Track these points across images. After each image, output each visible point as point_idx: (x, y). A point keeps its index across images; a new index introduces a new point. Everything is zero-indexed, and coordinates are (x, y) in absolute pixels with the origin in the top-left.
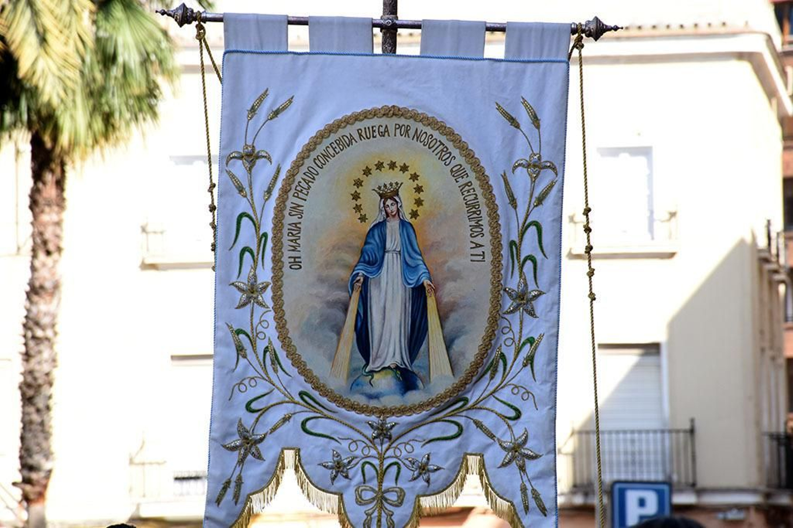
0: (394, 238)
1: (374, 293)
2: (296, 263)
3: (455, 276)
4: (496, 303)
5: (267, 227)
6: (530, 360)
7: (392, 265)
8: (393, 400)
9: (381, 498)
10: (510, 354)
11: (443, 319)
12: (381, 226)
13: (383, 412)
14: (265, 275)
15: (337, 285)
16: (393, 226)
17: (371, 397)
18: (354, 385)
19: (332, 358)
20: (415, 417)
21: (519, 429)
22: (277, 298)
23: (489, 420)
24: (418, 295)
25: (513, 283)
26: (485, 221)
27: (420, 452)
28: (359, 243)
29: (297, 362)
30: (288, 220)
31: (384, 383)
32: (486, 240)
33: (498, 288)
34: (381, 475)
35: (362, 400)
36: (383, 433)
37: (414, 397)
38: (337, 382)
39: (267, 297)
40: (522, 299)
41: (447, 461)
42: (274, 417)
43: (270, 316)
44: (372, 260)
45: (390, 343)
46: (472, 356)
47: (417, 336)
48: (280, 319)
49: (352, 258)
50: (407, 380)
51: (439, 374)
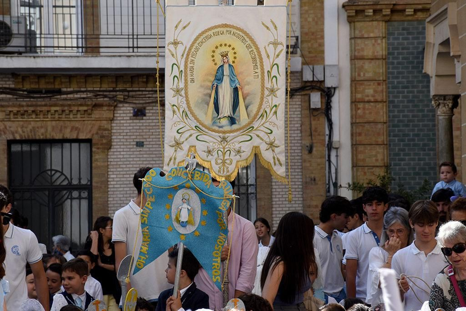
0: (226, 71)
1: (220, 90)
2: (193, 81)
3: (248, 84)
4: (263, 94)
5: (182, 68)
6: (275, 113)
7: (226, 80)
8: (227, 128)
9: (224, 162)
10: (268, 111)
11: (244, 99)
12: (222, 66)
13: (224, 132)
14: (182, 85)
15: (207, 88)
16: (226, 67)
17: (220, 127)
18: (214, 123)
19: (206, 114)
20: (236, 134)
21: (272, 137)
22: (186, 93)
23: (261, 134)
24: (236, 90)
25: (269, 86)
26: (258, 64)
27: (237, 146)
28: (215, 73)
29: (194, 115)
30: (189, 65)
31: (225, 122)
32: (259, 70)
33: (263, 87)
34: (224, 154)
35: (217, 128)
36: (224, 139)
37: (235, 127)
38: (208, 122)
39: (183, 93)
40: (272, 91)
41: (247, 149)
42: (187, 135)
43: (184, 100)
44: (219, 79)
45: (226, 108)
46: (254, 112)
47: (235, 105)
48: (187, 100)
49: (212, 78)
50: (232, 121)
51: (243, 118)
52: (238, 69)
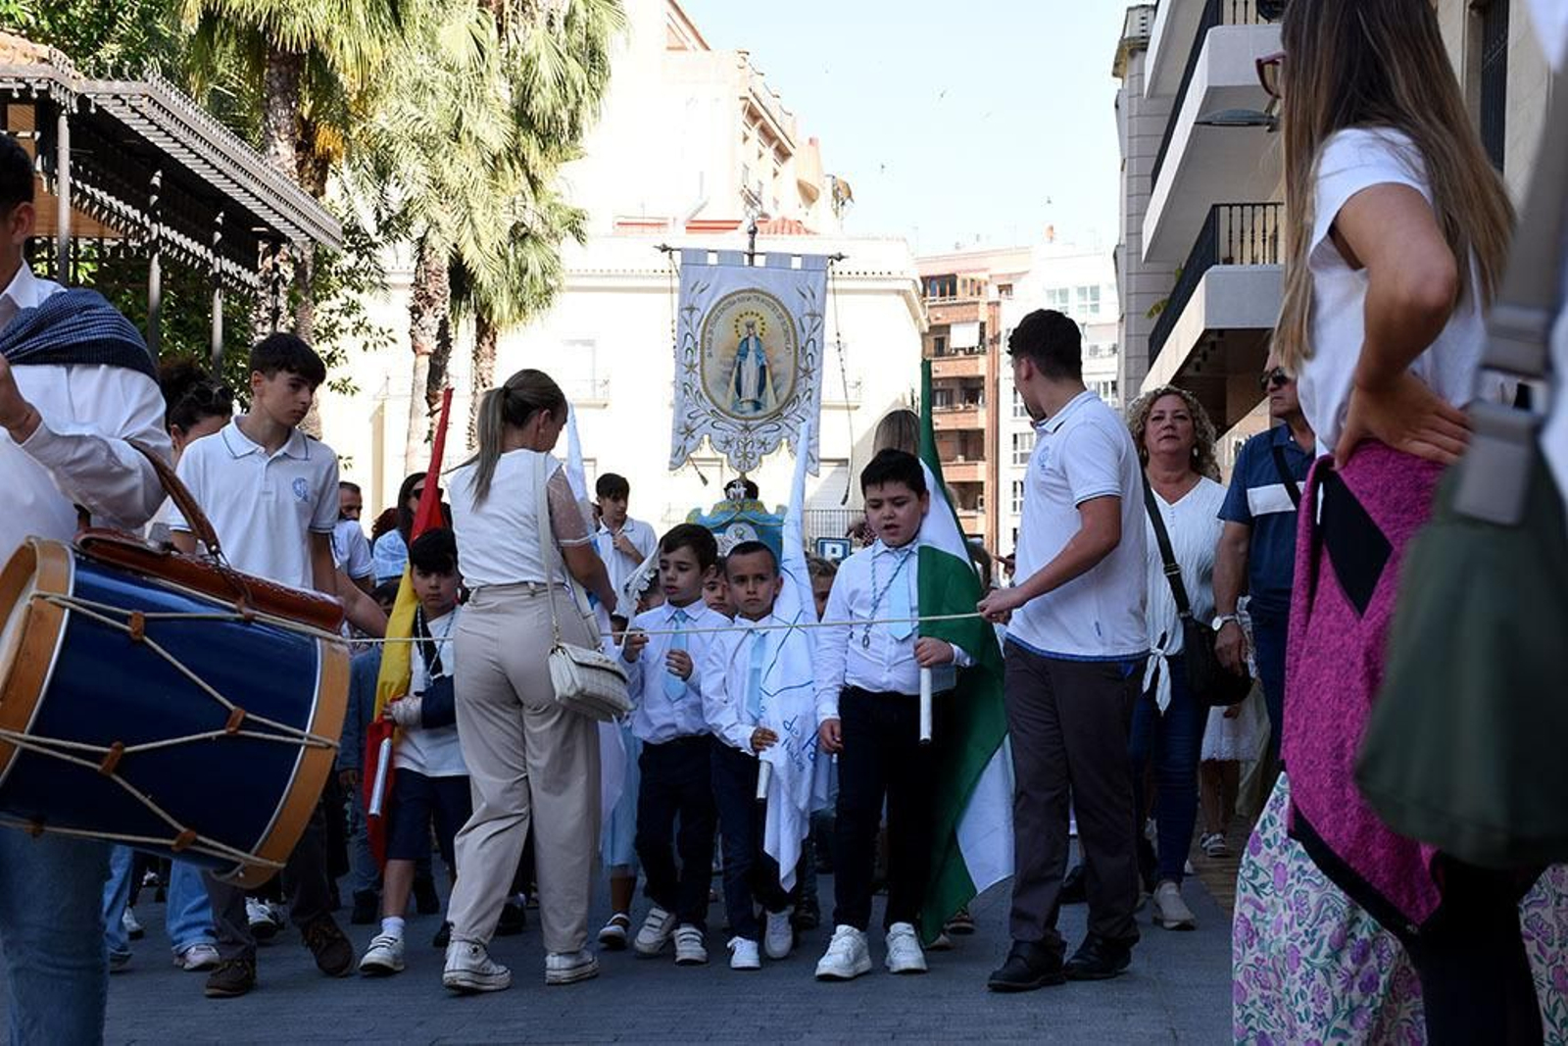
0: (752, 345)
1: (743, 367)
2: (710, 355)
4: (796, 373)
5: (698, 339)
6: (810, 398)
7: (751, 355)
9: (745, 455)
10: (801, 395)
11: (773, 380)
12: (747, 339)
13: (747, 419)
14: (697, 360)
16: (752, 339)
17: (742, 413)
18: (734, 408)
19: (726, 396)
20: (760, 421)
22: (702, 370)
23: (791, 424)
24: (763, 369)
25: (803, 365)
27: (762, 437)
28: (737, 347)
29: (710, 397)
30: (707, 336)
31: (748, 407)
32: (792, 347)
33: (797, 367)
34: (746, 445)
35: (737, 414)
36: (747, 428)
37: (760, 413)
38: (727, 405)
39: (697, 369)
42: (699, 421)
43: (699, 377)
44: (743, 354)
45: (750, 390)
46: (785, 395)
47: (761, 387)
48: (703, 379)
49: (734, 353)
50: (757, 406)
51: (771, 403)
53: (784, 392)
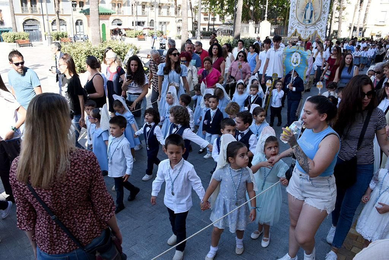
0: (310, 5)
1: (307, 11)
2: (298, 8)
3: (316, 9)
4: (321, 12)
5: (296, 3)
6: (324, 20)
7: (309, 8)
8: (308, 24)
9: (305, 35)
10: (322, 19)
11: (314, 14)
12: (308, 3)
13: (307, 25)
14: (295, 9)
15: (303, 10)
16: (310, 3)
17: (305, 23)
18: (303, 22)
19: (301, 19)
20: (310, 26)
21: (322, 28)
22: (296, 12)
23: (318, 27)
24: (312, 11)
25: (323, 10)
26: (321, 3)
27: (310, 30)
28: (306, 5)
29: (298, 19)
30: (298, 2)
31: (307, 22)
32: (320, 5)
33: (321, 11)
34: (306, 32)
35: (304, 24)
36: (306, 27)
37: (310, 23)
38: (302, 21)
39: (295, 12)
40: (324, 12)
41: (313, 31)
42: (295, 25)
43: (295, 14)
44: (307, 7)
45: (308, 17)
46: (317, 19)
47: (311, 16)
48: (296, 14)
49: (305, 7)
50: (310, 22)
51: (313, 21)
52: (313, 4)
53: (317, 18)
